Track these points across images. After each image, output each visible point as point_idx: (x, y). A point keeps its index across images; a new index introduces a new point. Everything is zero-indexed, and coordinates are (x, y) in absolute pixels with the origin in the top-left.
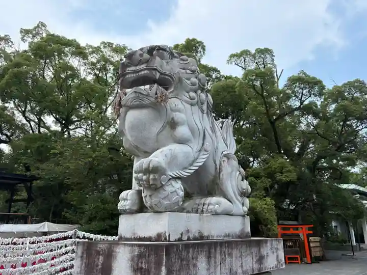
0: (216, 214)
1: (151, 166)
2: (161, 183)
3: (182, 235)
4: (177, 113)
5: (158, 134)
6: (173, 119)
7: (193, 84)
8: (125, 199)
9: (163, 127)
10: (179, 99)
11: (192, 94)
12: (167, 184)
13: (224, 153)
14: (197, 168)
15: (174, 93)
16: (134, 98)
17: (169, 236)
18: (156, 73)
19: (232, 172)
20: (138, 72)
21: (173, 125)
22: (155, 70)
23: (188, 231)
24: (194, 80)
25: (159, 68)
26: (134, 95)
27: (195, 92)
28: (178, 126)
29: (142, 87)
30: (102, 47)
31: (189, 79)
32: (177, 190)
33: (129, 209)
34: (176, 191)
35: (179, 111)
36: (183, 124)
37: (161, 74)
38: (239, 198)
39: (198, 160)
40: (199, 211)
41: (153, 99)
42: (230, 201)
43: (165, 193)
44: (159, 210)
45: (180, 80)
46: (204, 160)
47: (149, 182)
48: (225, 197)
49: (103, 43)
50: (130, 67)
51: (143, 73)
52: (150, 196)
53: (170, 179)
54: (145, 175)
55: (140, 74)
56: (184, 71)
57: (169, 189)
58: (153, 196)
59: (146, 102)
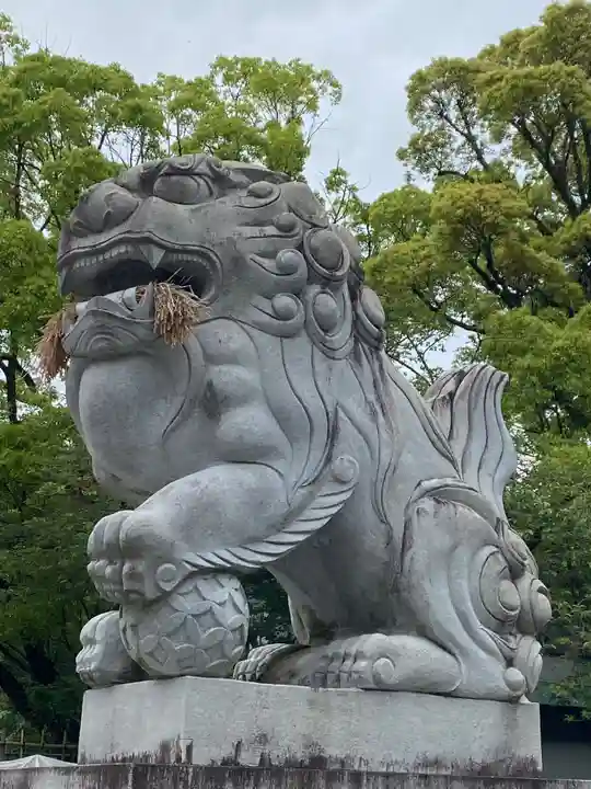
0: (380, 687)
1: (122, 536)
2: (158, 588)
3: (238, 747)
4: (224, 368)
5: (166, 435)
6: (210, 385)
7: (286, 270)
8: (92, 642)
9: (182, 416)
10: (235, 321)
11: (284, 301)
12: (184, 590)
13: (427, 484)
14: (301, 538)
15: (218, 305)
16: (94, 330)
17: (189, 749)
18: (150, 252)
19: (454, 547)
20: (103, 251)
21: (212, 403)
22: (148, 241)
23: (263, 739)
24: (287, 255)
25: (159, 235)
26: (91, 321)
27: (298, 293)
28: (228, 406)
29: (114, 297)
30: (219, 79)
31: (271, 255)
32: (217, 608)
33: (98, 670)
34: (210, 611)
35: (233, 359)
36: (243, 400)
37: (169, 250)
38: (486, 635)
39: (308, 514)
40: (331, 678)
41: (142, 332)
42: (444, 648)
43: (176, 619)
44: (165, 670)
45: (238, 262)
46: (334, 510)
47: (122, 584)
48: (424, 632)
49: (222, 63)
50: (83, 236)
51: (114, 252)
52: (134, 627)
53: (191, 576)
54: (111, 563)
55: (107, 256)
56: (255, 231)
57: (187, 604)
58: (140, 627)
59: (125, 340)
